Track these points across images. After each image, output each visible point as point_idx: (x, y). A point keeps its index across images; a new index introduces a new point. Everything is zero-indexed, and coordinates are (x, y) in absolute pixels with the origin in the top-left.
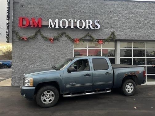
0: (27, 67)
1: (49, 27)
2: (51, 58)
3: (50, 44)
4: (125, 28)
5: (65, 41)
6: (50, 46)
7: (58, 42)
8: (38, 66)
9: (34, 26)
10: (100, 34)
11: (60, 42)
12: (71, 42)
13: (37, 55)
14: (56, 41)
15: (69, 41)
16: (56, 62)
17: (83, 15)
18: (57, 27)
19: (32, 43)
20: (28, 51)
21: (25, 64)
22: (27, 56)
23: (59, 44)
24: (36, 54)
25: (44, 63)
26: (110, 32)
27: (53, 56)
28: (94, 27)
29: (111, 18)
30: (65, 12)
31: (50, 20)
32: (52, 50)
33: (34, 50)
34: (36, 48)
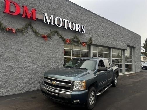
0: (12, 68)
1: (44, 22)
2: (43, 58)
3: (42, 42)
4: (97, 36)
5: (57, 39)
6: (42, 43)
7: (50, 40)
8: (27, 67)
9: (26, 16)
10: (83, 37)
11: (52, 40)
12: (63, 42)
13: (26, 54)
14: (49, 39)
15: (60, 40)
16: (49, 62)
17: (72, 18)
18: (52, 24)
19: (20, 37)
20: (13, 47)
21: (10, 65)
22: (13, 55)
23: (51, 42)
24: (26, 52)
25: (34, 64)
26: (89, 37)
27: (45, 55)
28: (81, 31)
29: (90, 26)
30: (58, 10)
31: (46, 15)
32: (45, 48)
33: (23, 47)
34: (25, 44)
